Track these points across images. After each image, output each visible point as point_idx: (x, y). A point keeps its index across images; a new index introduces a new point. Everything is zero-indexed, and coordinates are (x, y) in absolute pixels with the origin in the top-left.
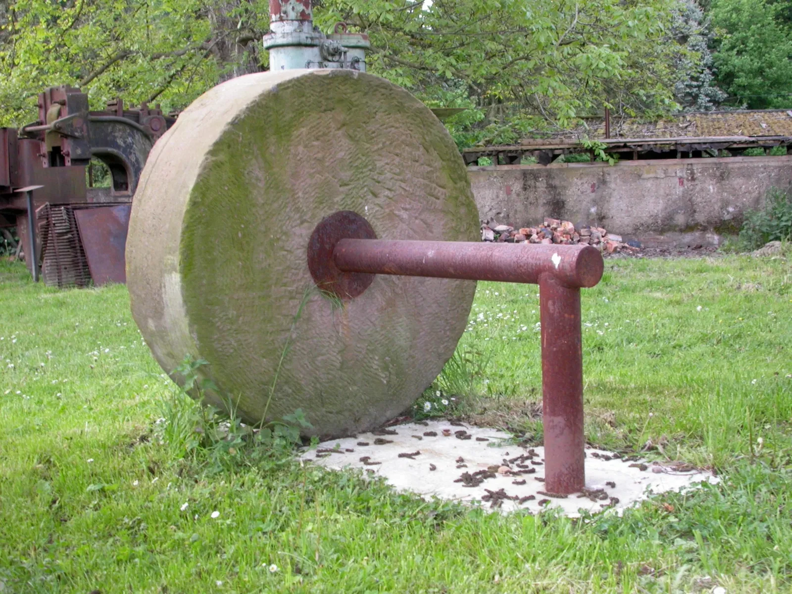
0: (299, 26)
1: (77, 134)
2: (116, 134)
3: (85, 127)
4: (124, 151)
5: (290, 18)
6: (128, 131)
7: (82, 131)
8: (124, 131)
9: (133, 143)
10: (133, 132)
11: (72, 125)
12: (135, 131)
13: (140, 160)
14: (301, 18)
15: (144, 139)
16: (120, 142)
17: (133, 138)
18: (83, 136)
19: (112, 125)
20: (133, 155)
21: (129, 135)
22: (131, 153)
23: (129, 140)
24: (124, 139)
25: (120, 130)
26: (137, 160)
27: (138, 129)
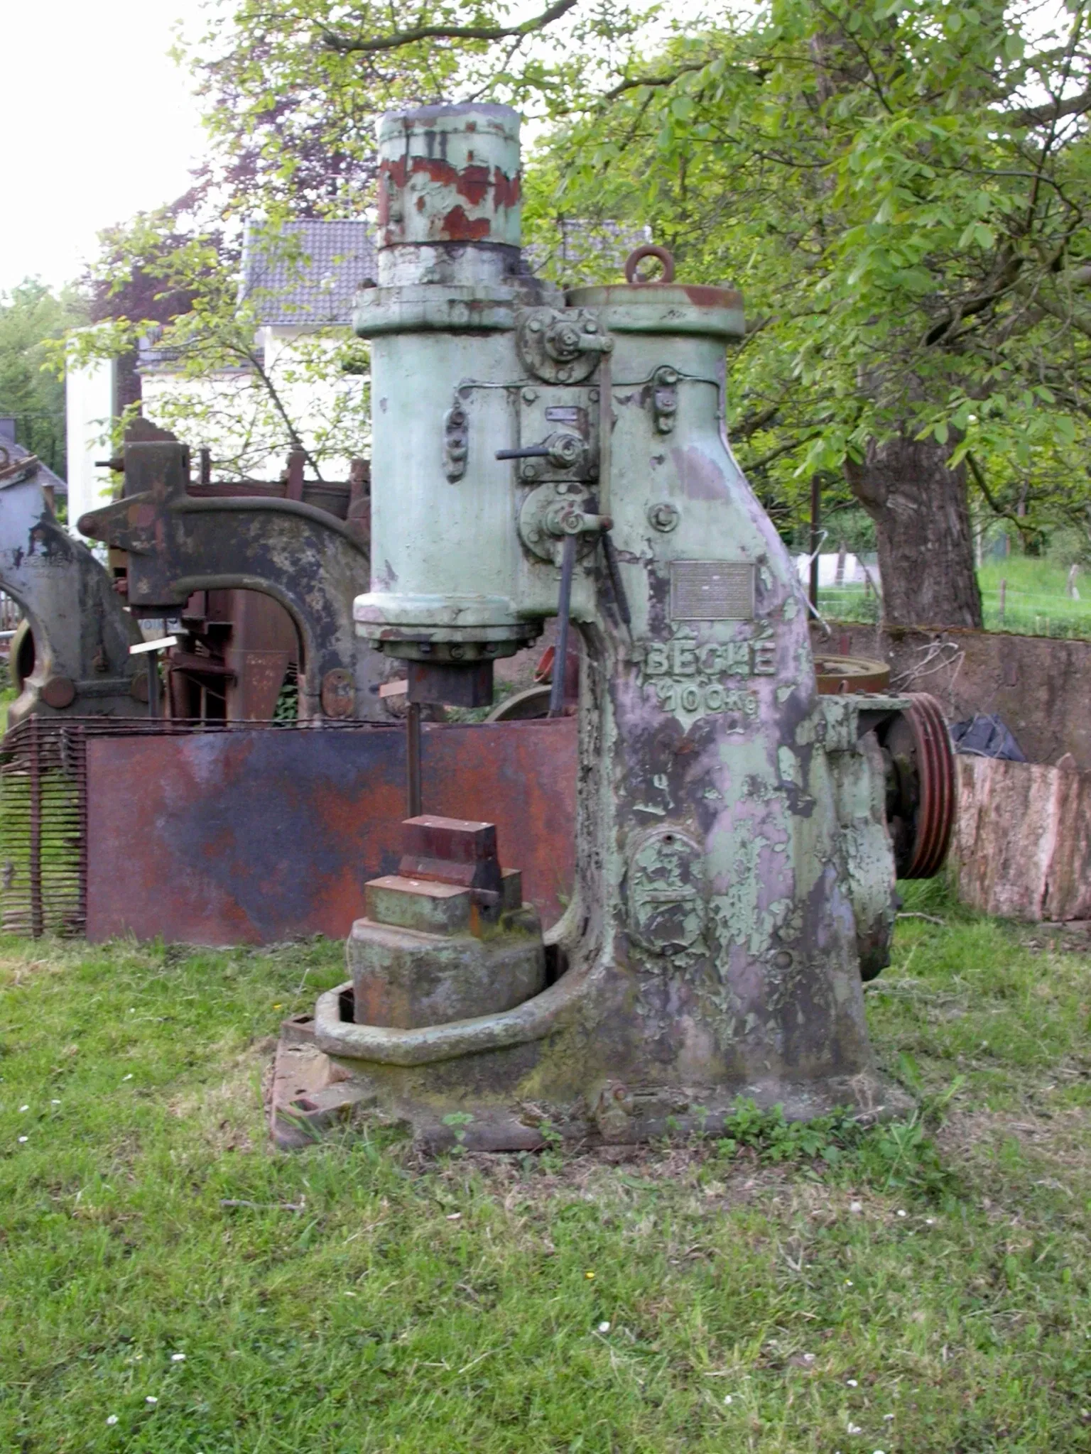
0: (440, 262)
1: (136, 544)
2: (271, 542)
3: (161, 529)
4: (293, 583)
5: (410, 239)
6: (307, 534)
7: (153, 536)
8: (295, 534)
9: (319, 565)
10: (319, 536)
11: (124, 523)
12: (326, 534)
13: (336, 605)
14: (446, 237)
15: (351, 553)
16: (281, 560)
17: (320, 551)
18: (153, 549)
19: (261, 518)
20: (317, 594)
21: (310, 544)
22: (310, 589)
23: (309, 556)
24: (292, 553)
25: (281, 532)
26: (327, 607)
27: (334, 531)
